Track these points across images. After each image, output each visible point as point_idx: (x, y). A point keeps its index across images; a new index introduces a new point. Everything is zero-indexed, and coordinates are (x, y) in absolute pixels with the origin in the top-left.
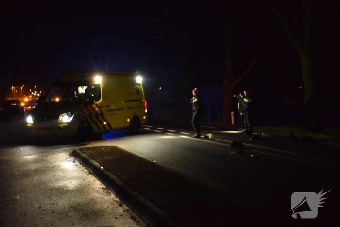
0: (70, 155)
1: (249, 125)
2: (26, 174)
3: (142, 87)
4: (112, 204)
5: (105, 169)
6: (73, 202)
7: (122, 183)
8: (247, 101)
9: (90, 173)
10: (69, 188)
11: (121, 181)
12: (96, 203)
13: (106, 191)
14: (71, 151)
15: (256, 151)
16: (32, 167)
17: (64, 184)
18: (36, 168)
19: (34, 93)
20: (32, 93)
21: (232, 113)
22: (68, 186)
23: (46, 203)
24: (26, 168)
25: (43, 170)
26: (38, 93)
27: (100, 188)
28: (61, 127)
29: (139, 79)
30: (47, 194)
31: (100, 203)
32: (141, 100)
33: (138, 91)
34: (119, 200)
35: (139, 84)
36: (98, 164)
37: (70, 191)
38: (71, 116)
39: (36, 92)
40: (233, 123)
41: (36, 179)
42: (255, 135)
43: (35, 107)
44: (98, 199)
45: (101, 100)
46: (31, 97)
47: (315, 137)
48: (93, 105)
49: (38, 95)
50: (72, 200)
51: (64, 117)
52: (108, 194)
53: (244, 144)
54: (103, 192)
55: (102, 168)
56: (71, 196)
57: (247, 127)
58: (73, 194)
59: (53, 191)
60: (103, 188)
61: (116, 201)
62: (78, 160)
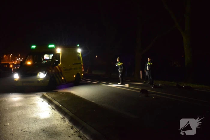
0: (41, 98)
1: (151, 79)
2: (13, 109)
3: (81, 55)
4: (66, 127)
5: (62, 106)
6: (42, 127)
7: (73, 115)
8: (149, 64)
9: (53, 109)
10: (40, 118)
11: (73, 113)
12: (57, 127)
13: (63, 120)
14: (42, 95)
15: (156, 95)
16: (17, 105)
17: (37, 115)
18: (20, 106)
19: (18, 59)
20: (17, 59)
21: (141, 71)
22: (39, 117)
23: (26, 127)
24: (13, 106)
25: (24, 107)
26: (21, 59)
27: (59, 118)
28: (39, 81)
29: (79, 51)
30: (26, 122)
31: (59, 127)
32: (81, 63)
33: (79, 58)
34: (71, 125)
35: (79, 54)
36: (58, 103)
37: (41, 120)
38: (45, 74)
39: (20, 59)
40: (141, 78)
41: (19, 112)
42: (155, 85)
43: (19, 68)
44: (58, 125)
45: (60, 63)
46: (16, 61)
47: (192, 86)
48: (57, 67)
49: (21, 60)
50: (42, 125)
51: (41, 74)
52: (64, 122)
53: (148, 91)
54: (61, 120)
55: (61, 105)
56: (41, 123)
57: (150, 80)
58: (42, 121)
59: (30, 120)
60: (61, 118)
61: (69, 126)
62: (46, 100)
